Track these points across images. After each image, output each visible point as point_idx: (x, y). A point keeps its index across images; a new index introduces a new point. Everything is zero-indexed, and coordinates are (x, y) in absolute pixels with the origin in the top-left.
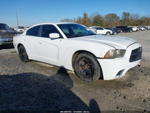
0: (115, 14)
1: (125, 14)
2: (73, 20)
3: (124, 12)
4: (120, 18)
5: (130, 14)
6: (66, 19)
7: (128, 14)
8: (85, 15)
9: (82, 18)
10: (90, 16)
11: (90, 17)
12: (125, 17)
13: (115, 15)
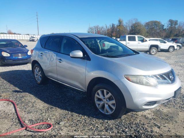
0: (159, 21)
1: (171, 22)
2: (105, 27)
3: (170, 20)
4: (164, 27)
5: (178, 22)
6: (96, 26)
7: (176, 23)
8: (120, 22)
9: (116, 26)
10: (126, 23)
11: (126, 25)
12: (171, 25)
13: (159, 23)
